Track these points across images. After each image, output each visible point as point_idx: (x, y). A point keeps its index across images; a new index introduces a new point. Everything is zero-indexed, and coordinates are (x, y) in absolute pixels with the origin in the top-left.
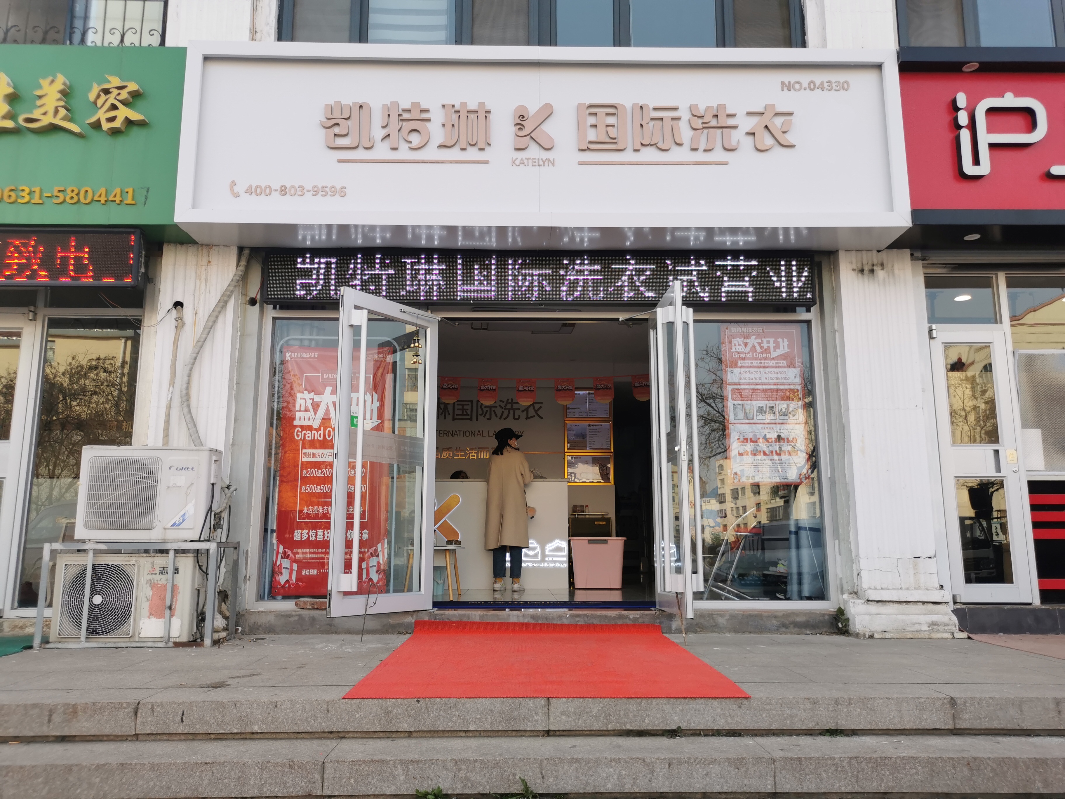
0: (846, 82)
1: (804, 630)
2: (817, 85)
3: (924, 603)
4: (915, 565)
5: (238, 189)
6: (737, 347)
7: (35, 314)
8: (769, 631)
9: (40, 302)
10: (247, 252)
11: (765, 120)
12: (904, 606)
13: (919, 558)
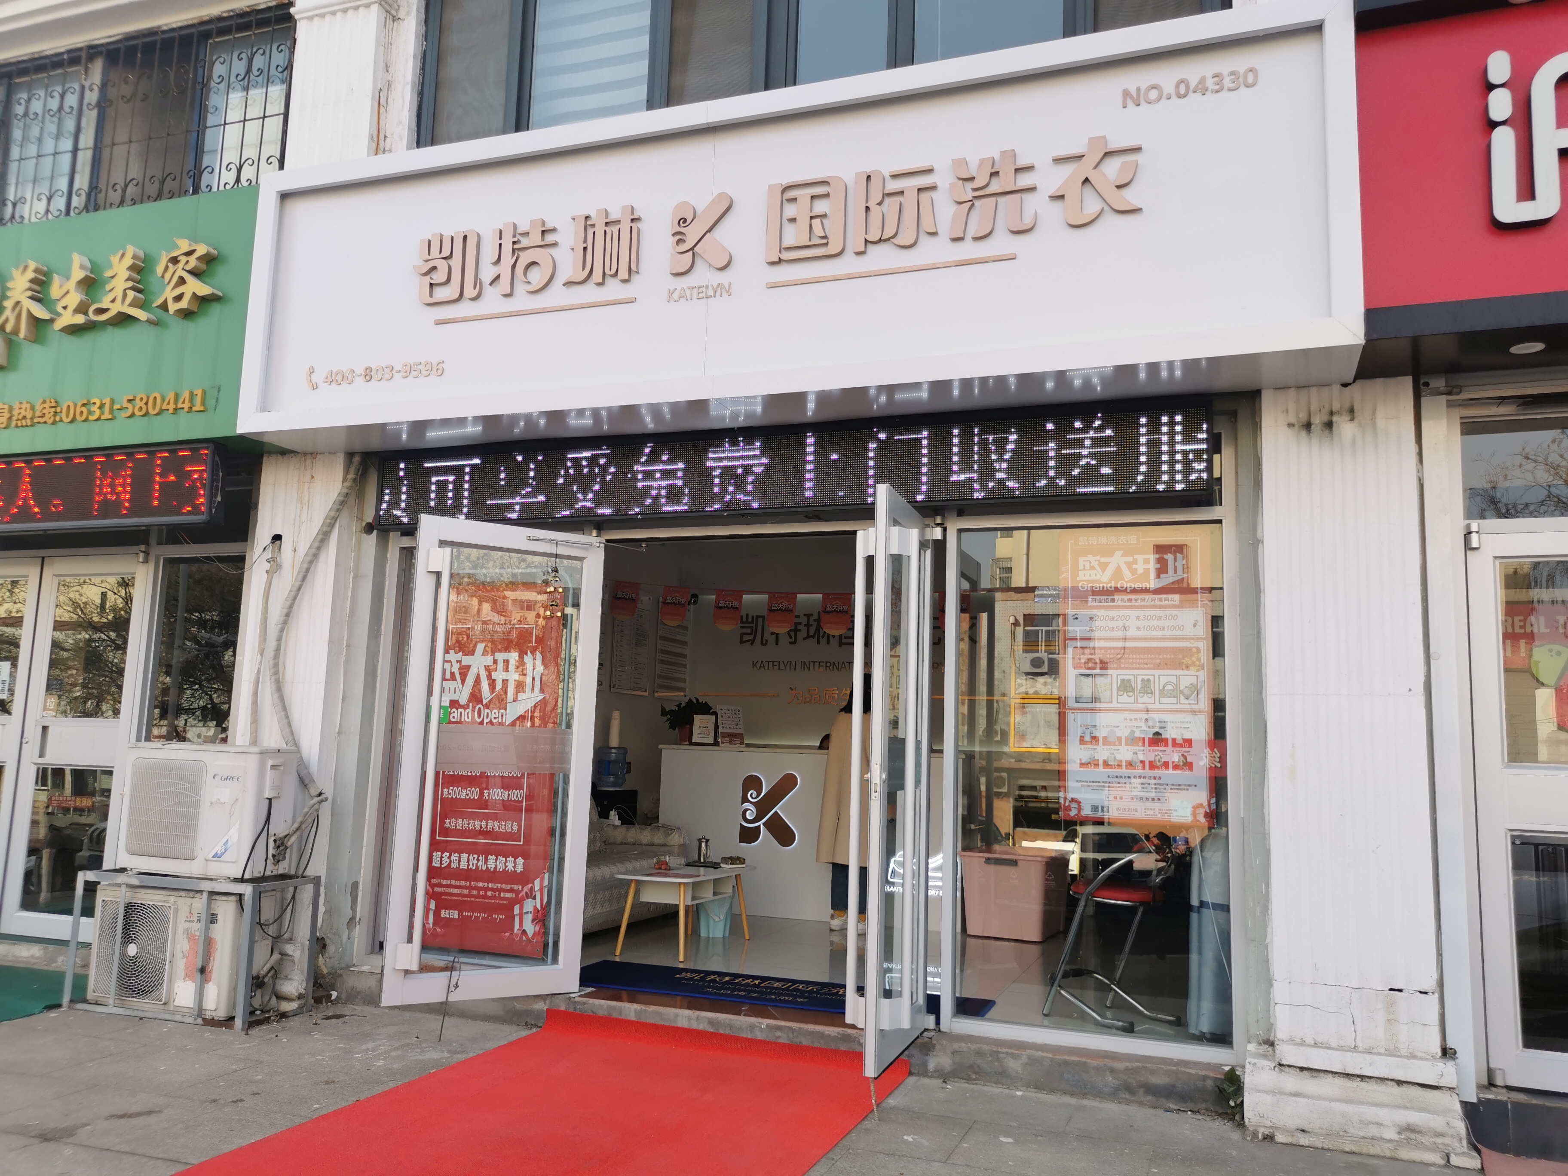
0: (1251, 70)
1: (1164, 1100)
2: (1192, 86)
3: (1399, 1083)
4: (1390, 1006)
5: (317, 378)
6: (1087, 573)
7: (147, 554)
8: (1099, 1094)
9: (153, 540)
10: (357, 459)
11: (1085, 169)
12: (1356, 1083)
13: (1401, 991)
